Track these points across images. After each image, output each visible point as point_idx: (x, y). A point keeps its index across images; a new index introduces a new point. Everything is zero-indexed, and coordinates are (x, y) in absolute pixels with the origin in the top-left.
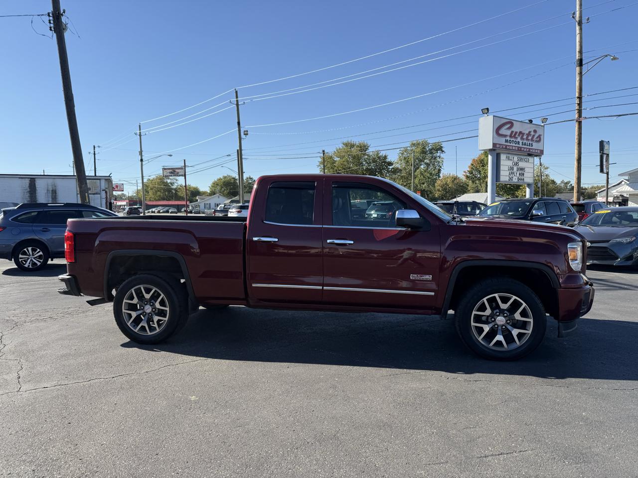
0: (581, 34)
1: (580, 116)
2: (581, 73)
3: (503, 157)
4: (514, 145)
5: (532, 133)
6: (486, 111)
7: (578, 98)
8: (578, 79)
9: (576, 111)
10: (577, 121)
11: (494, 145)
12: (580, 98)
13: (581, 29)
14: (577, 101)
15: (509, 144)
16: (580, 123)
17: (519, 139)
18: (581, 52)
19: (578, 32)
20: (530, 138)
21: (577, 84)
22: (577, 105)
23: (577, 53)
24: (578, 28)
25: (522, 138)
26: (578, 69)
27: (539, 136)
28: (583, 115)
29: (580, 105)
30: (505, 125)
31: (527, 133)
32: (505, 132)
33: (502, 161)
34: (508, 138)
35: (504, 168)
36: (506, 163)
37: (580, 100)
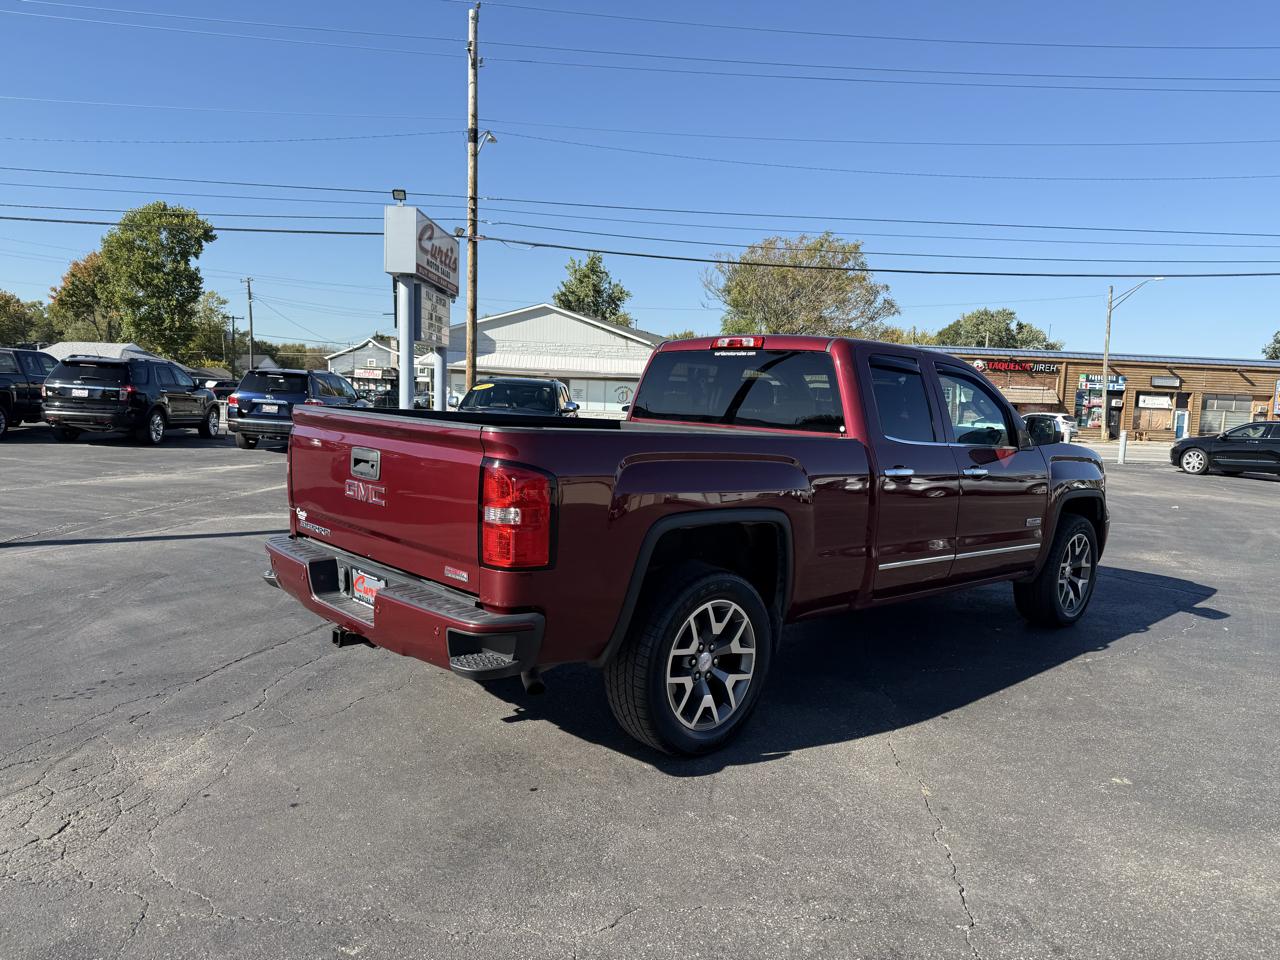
0: (476, 83)
1: (475, 231)
2: (475, 155)
3: (424, 290)
4: (434, 271)
5: (449, 254)
6: (399, 195)
7: (472, 198)
8: (470, 163)
9: (469, 223)
10: (470, 240)
11: (418, 266)
12: (474, 199)
13: (476, 75)
14: (470, 204)
15: (429, 268)
16: (475, 244)
17: (438, 263)
18: (475, 116)
19: (471, 78)
20: (447, 262)
21: (470, 172)
22: (469, 211)
23: (470, 117)
24: (471, 72)
25: (441, 261)
26: (470, 146)
27: (456, 259)
28: (480, 232)
29: (474, 211)
30: (426, 230)
31: (445, 251)
32: (427, 245)
33: (423, 300)
34: (429, 257)
35: (425, 314)
36: (426, 305)
37: (475, 204)
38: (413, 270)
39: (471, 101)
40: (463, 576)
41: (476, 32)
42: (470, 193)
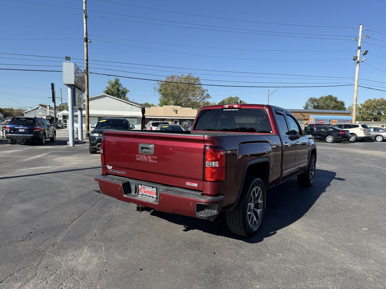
0: (86, 23)
1: (87, 71)
2: (87, 46)
3: (76, 89)
5: (83, 78)
6: (68, 59)
7: (86, 60)
8: (85, 49)
9: (85, 68)
10: (86, 73)
11: (75, 82)
12: (87, 60)
13: (86, 21)
14: (86, 62)
15: (78, 82)
16: (88, 75)
17: (80, 81)
18: (86, 34)
19: (85, 22)
21: (85, 52)
22: (85, 64)
23: (85, 34)
24: (84, 20)
25: (81, 80)
26: (85, 43)
29: (87, 64)
30: (77, 70)
31: (82, 77)
32: (77, 75)
33: (76, 93)
34: (78, 79)
35: (76, 98)
36: (77, 94)
37: (87, 62)
38: (73, 83)
39: (85, 29)
40: (195, 185)
41: (86, 7)
42: (85, 58)
